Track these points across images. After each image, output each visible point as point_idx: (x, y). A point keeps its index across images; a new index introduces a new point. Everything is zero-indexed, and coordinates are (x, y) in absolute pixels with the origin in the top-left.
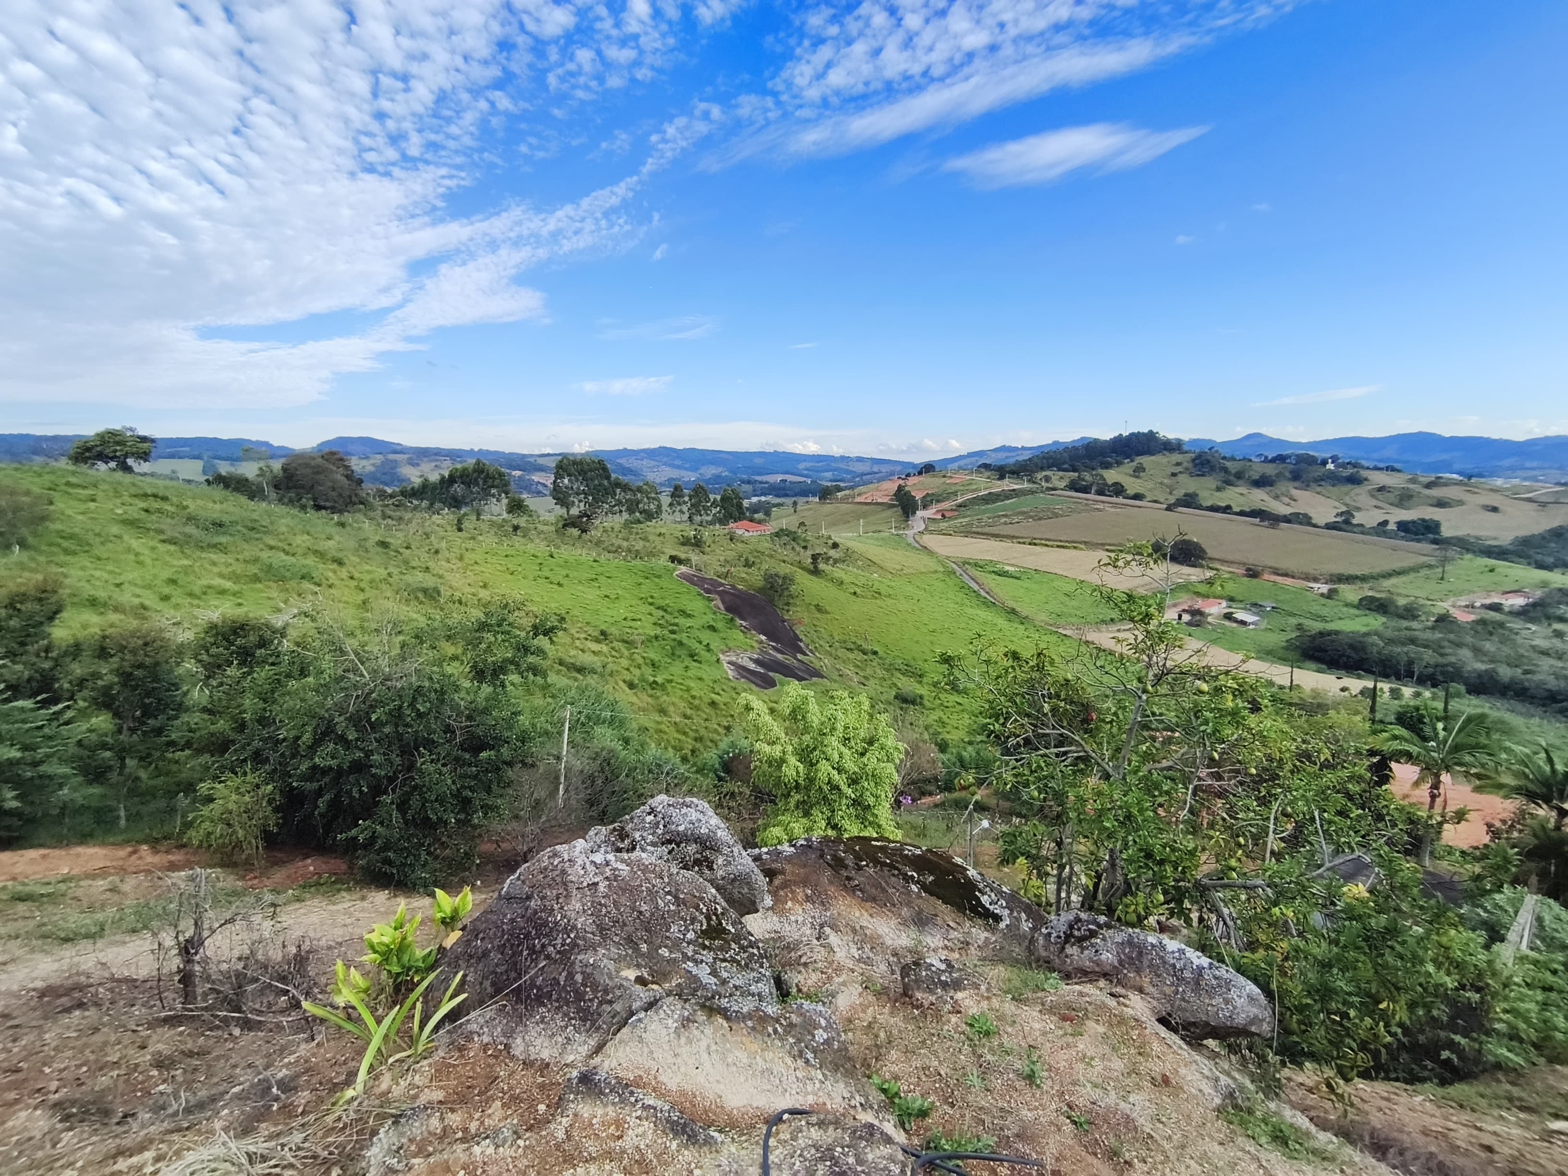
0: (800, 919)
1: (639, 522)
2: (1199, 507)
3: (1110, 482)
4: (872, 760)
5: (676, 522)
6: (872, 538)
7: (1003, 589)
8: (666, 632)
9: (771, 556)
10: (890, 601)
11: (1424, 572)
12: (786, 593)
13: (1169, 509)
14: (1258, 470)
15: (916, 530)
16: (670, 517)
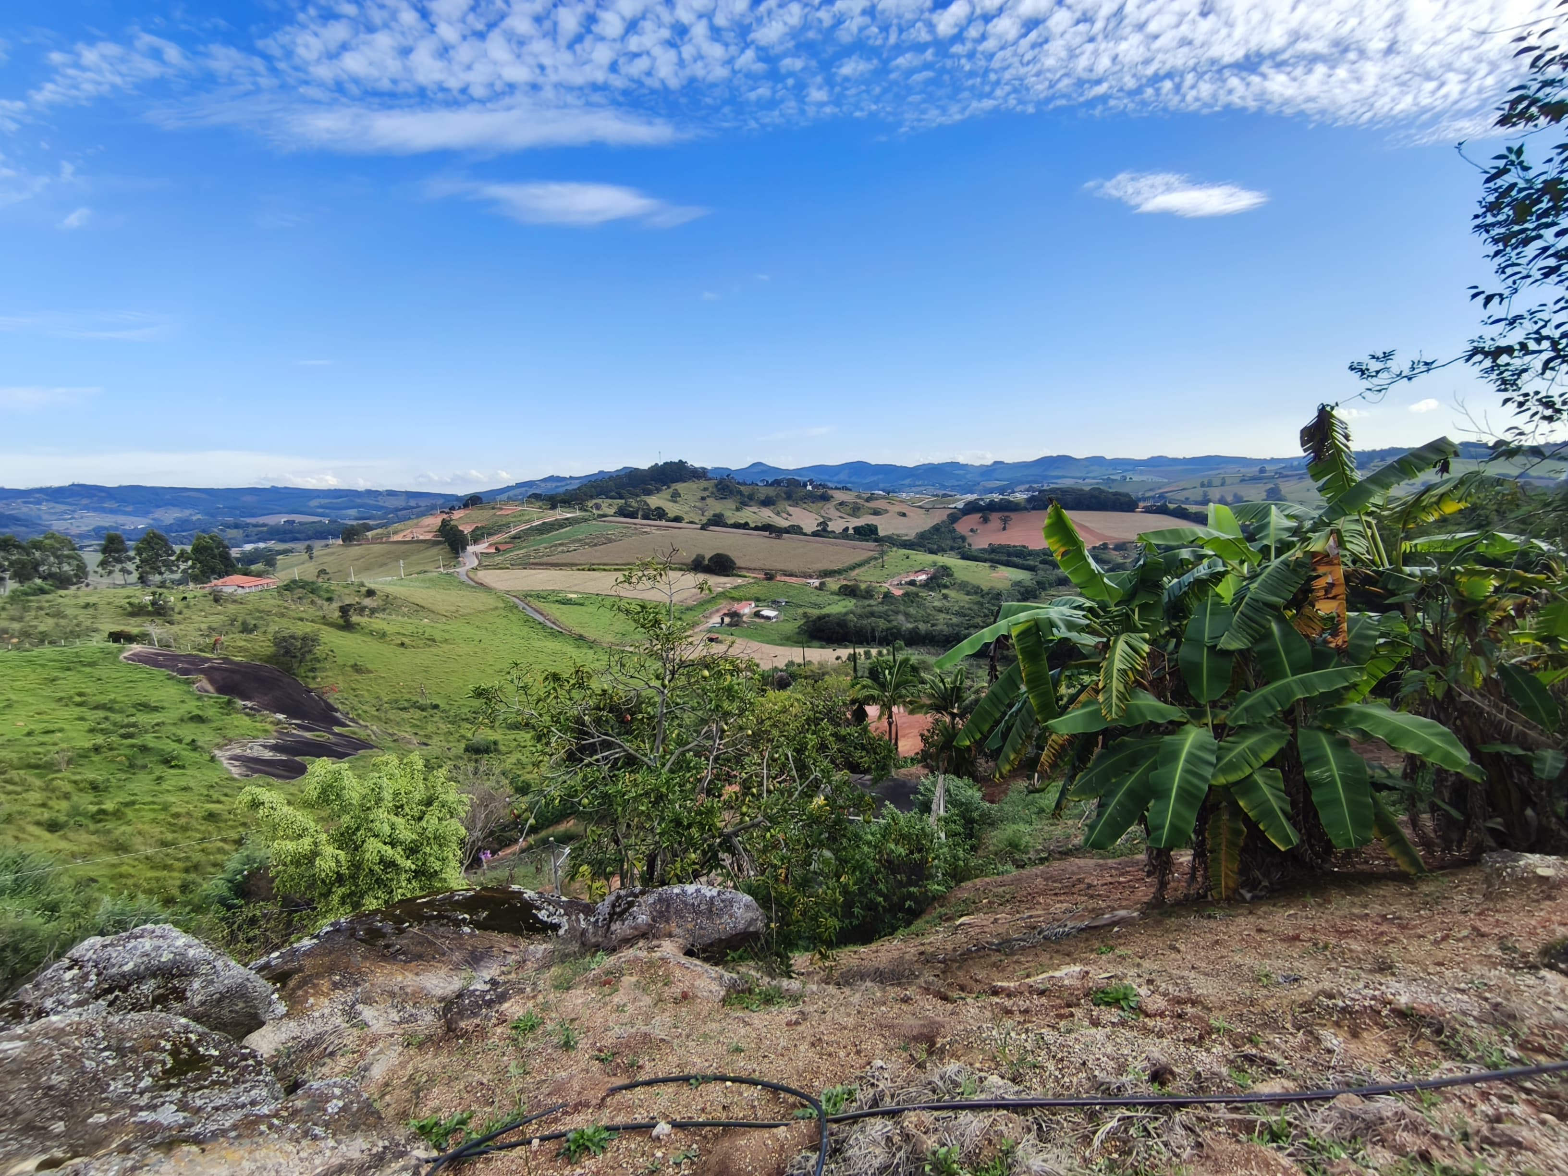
0: (327, 1011)
1: (42, 591)
2: (726, 525)
3: (653, 507)
4: (431, 823)
5: (115, 586)
6: (417, 579)
7: (569, 618)
8: (114, 738)
9: (283, 615)
10: (446, 647)
11: (873, 563)
12: (309, 657)
13: (703, 528)
14: (764, 492)
15: (468, 567)
16: (106, 580)
